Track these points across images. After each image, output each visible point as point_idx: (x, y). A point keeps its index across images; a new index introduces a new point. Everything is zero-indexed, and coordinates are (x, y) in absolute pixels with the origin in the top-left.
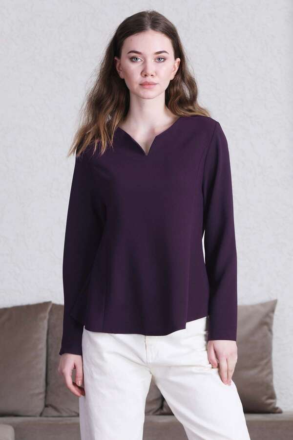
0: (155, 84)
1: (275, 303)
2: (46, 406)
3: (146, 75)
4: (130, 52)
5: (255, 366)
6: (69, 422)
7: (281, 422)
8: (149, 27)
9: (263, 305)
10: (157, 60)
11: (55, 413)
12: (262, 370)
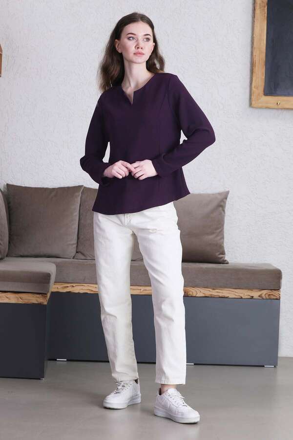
0: (144, 54)
1: (228, 193)
2: (77, 252)
3: (138, 48)
4: (128, 34)
5: (212, 233)
6: (92, 263)
7: (228, 269)
8: (140, 20)
9: (220, 194)
10: (145, 40)
11: (83, 257)
12: (217, 236)
